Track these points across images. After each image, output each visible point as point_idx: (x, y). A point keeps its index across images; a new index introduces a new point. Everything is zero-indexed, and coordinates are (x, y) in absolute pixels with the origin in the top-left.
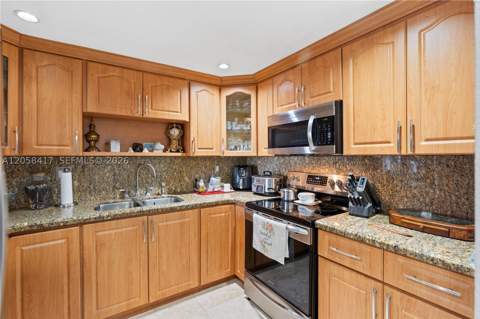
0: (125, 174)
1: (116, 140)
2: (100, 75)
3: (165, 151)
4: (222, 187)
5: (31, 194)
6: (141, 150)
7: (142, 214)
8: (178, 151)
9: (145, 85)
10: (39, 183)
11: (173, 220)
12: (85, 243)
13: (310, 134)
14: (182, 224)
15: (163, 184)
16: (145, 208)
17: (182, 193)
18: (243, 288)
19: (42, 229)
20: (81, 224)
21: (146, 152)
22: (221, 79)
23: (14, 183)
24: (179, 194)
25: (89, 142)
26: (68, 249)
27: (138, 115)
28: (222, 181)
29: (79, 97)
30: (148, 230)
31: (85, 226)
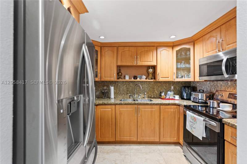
0: (131, 88)
1: (127, 75)
2: (122, 51)
3: (146, 79)
4: (174, 97)
5: (103, 93)
6: (137, 79)
7: (135, 104)
8: (152, 79)
9: (138, 52)
10: (105, 90)
11: (148, 109)
12: (116, 112)
13: (224, 68)
14: (152, 111)
15: (145, 93)
16: (136, 102)
17: (154, 98)
18: (182, 149)
19: (105, 104)
20: (115, 104)
21: (138, 79)
22: (173, 42)
23: (99, 90)
24: (152, 98)
25: (119, 76)
26: (112, 112)
27: (135, 64)
28: (174, 94)
29: (116, 60)
30: (137, 111)
31: (116, 106)
